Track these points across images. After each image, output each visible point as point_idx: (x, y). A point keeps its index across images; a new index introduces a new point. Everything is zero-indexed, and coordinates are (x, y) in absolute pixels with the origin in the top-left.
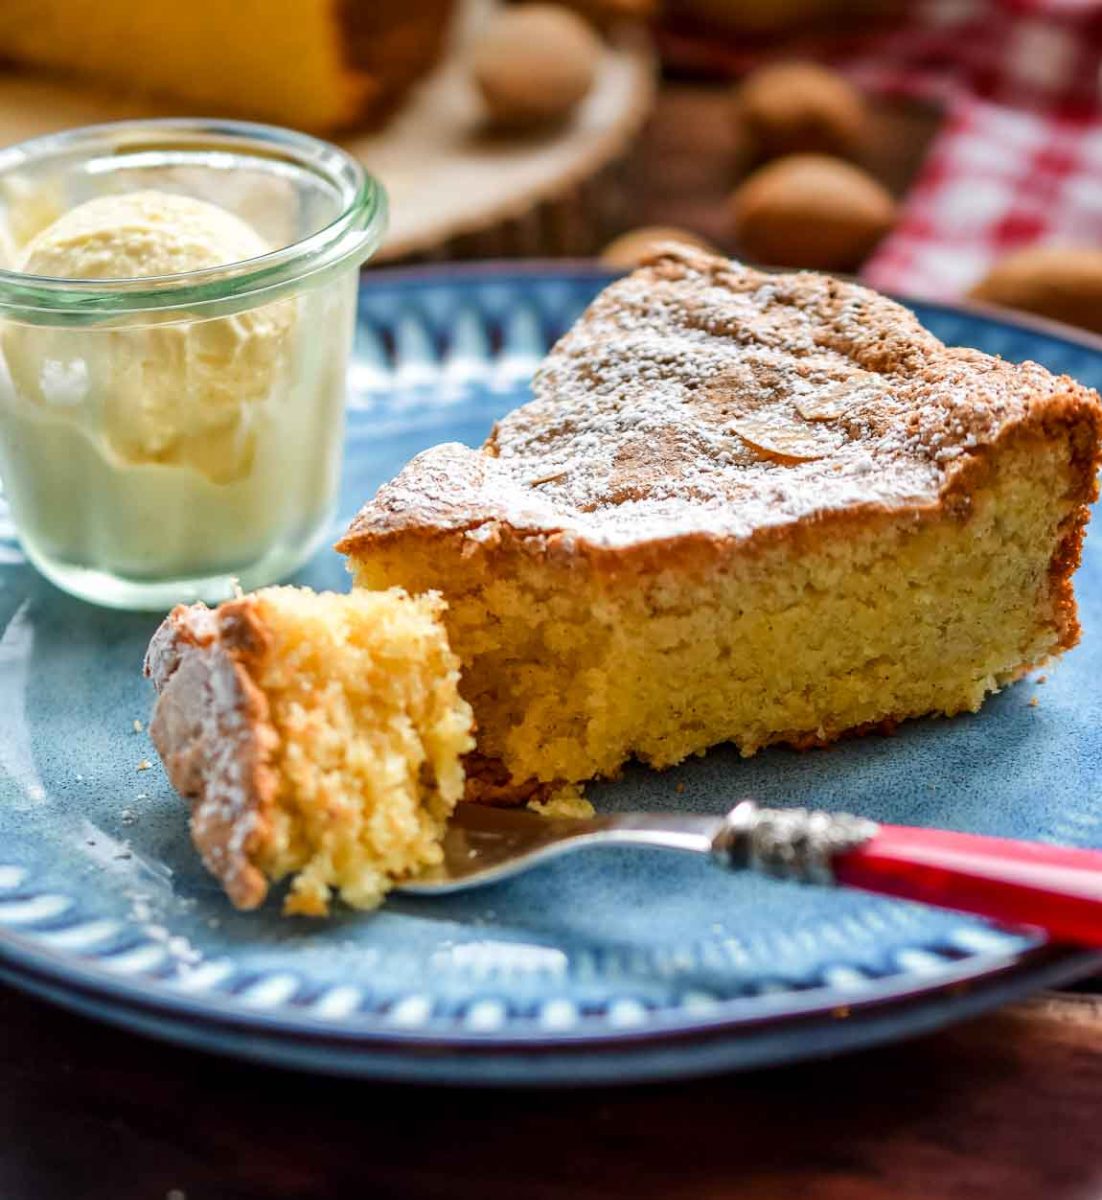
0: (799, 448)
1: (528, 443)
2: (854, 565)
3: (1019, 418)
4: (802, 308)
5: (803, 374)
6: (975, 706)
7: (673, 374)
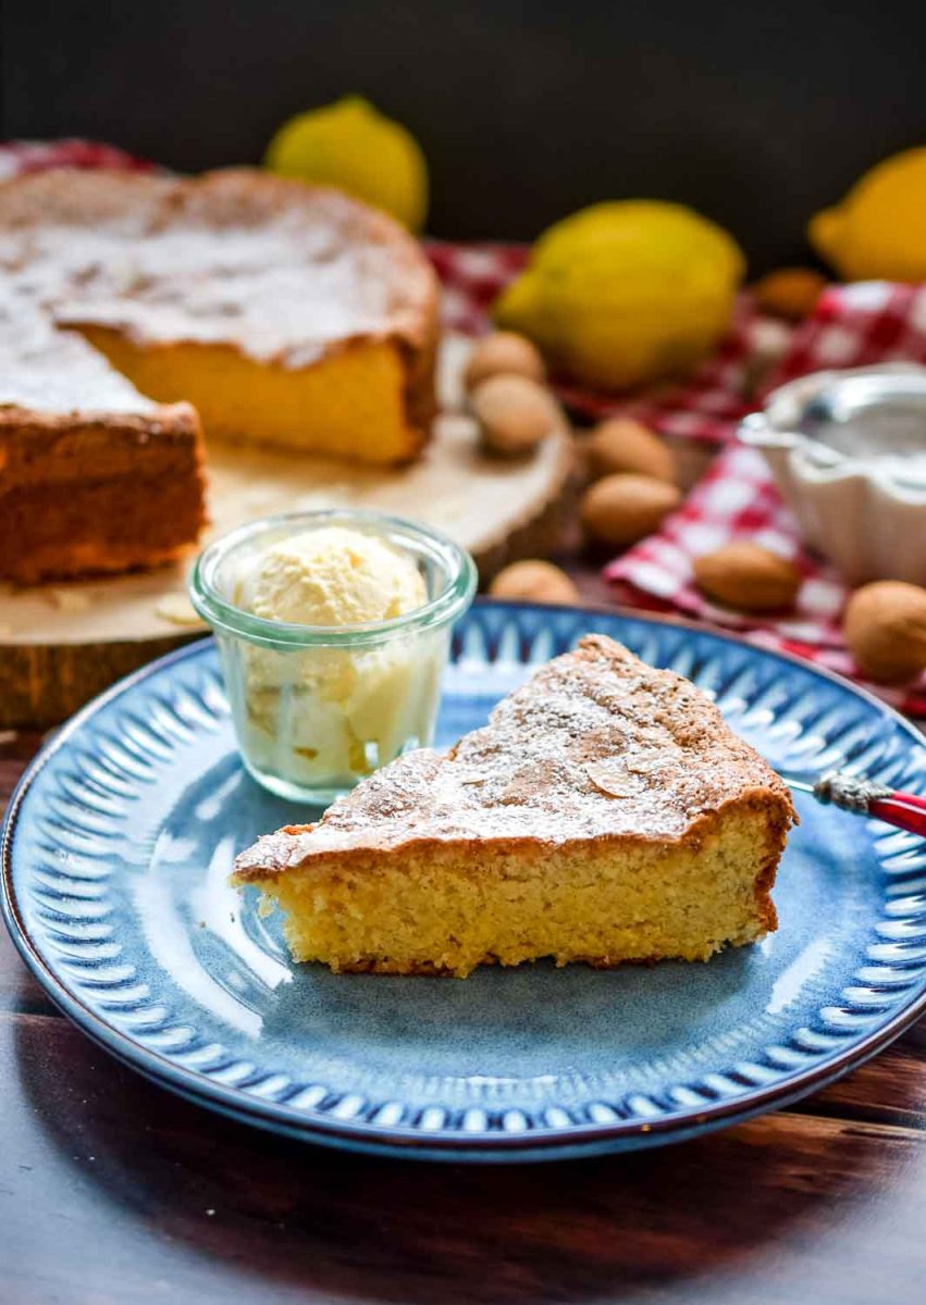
0: (615, 789)
1: (473, 755)
3: (734, 798)
4: (655, 695)
6: (706, 958)
7: (566, 725)
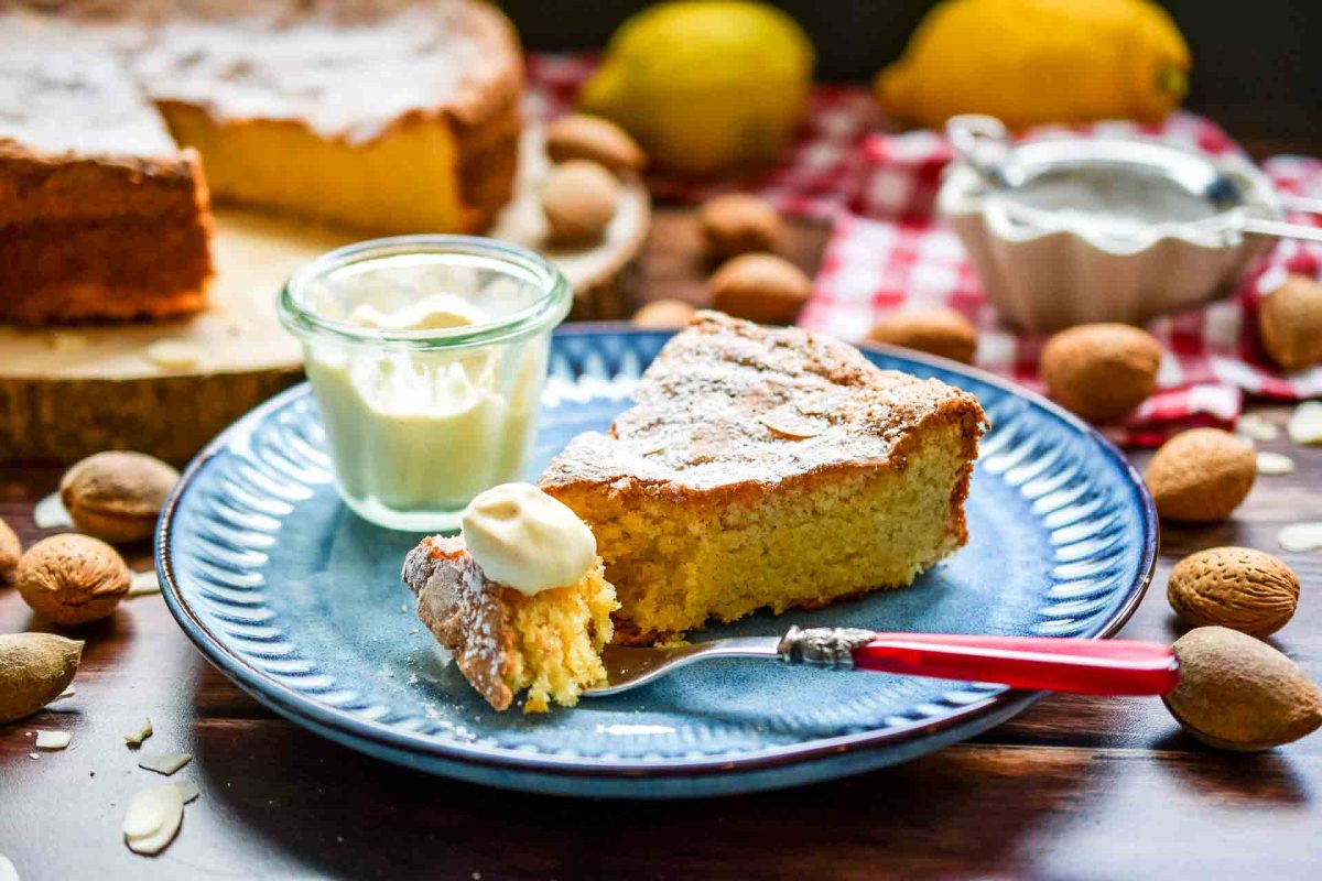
0: (799, 431)
1: (636, 432)
2: (840, 499)
3: (932, 411)
4: (793, 349)
5: (797, 387)
6: (910, 581)
7: (720, 389)
